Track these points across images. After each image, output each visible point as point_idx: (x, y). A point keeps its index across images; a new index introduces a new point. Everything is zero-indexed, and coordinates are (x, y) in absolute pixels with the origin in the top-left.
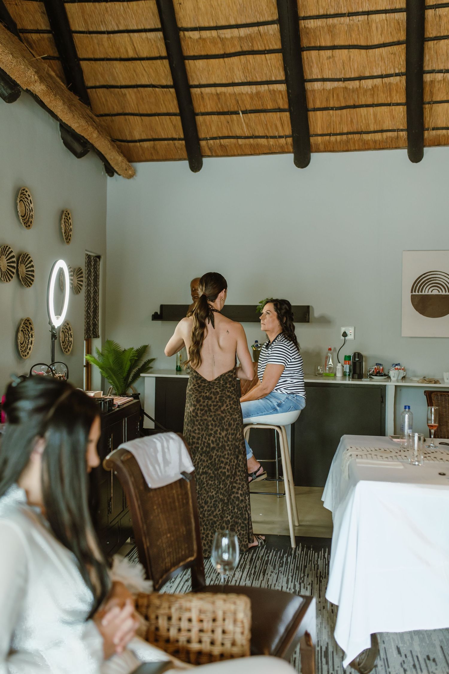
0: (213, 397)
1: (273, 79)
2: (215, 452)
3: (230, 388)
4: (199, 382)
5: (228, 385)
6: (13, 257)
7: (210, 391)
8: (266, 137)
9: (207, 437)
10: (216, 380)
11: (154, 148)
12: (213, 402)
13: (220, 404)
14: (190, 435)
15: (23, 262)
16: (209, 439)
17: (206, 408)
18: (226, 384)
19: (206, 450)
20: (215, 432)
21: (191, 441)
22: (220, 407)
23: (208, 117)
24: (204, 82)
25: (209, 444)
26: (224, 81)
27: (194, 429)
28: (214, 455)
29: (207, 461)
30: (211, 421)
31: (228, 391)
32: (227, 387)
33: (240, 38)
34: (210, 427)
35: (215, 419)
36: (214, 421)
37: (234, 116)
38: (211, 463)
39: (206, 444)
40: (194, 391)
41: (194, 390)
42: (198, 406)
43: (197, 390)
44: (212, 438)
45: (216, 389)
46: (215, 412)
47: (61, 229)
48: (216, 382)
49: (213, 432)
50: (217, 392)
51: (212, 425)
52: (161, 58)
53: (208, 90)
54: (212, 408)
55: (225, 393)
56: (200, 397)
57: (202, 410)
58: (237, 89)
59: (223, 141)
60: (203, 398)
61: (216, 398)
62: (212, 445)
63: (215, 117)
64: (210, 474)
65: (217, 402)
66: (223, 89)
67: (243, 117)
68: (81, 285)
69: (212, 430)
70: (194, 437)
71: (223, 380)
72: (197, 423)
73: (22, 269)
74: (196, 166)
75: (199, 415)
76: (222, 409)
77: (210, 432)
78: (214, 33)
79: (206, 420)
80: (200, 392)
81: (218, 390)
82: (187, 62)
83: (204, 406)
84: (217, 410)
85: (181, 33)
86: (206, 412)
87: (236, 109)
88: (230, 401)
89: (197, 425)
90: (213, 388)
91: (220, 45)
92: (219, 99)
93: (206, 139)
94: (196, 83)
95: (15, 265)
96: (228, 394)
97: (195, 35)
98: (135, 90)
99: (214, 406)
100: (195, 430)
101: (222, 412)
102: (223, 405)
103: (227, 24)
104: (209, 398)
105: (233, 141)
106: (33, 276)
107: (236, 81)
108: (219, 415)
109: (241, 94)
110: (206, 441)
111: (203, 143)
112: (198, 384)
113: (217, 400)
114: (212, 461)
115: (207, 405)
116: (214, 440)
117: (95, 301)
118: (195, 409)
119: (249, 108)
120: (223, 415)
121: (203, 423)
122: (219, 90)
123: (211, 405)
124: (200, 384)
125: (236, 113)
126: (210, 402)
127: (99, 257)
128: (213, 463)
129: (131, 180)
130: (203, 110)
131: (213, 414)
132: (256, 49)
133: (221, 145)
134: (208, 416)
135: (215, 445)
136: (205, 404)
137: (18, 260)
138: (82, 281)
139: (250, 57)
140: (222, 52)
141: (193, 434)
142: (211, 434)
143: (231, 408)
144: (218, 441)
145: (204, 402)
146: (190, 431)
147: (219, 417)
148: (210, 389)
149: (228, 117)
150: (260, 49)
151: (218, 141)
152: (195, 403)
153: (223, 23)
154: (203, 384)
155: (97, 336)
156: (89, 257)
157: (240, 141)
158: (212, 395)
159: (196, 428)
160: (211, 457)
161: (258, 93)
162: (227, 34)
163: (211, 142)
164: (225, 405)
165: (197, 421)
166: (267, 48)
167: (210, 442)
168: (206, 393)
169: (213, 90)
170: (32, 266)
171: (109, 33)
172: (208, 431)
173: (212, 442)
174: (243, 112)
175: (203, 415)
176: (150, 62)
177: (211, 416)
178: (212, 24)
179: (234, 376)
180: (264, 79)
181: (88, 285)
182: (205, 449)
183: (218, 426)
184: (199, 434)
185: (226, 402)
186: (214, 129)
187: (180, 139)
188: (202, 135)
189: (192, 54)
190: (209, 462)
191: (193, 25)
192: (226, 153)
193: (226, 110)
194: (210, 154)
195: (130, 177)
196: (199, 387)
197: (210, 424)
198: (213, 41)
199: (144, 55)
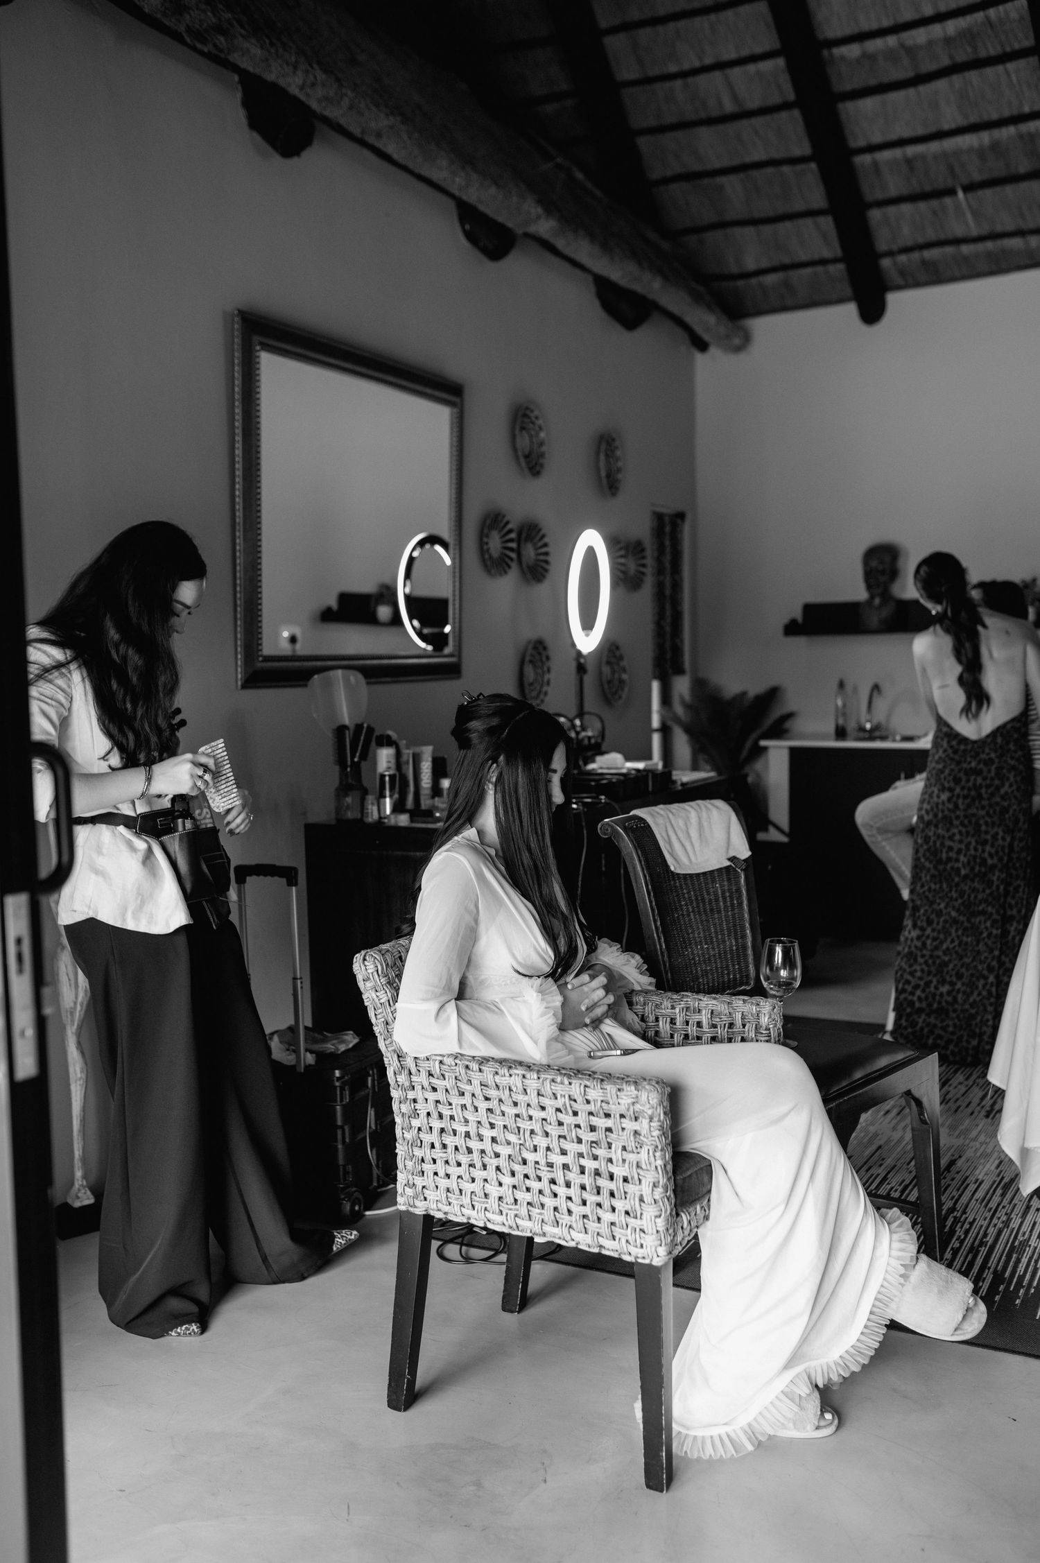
0: (985, 769)
1: (1027, 109)
2: (997, 873)
3: (1015, 752)
4: (954, 743)
5: (1012, 746)
6: (511, 531)
7: (978, 759)
8: (1020, 233)
9: (980, 848)
10: (988, 736)
11: (786, 284)
12: (985, 779)
13: (997, 782)
14: (942, 844)
15: (529, 538)
16: (983, 851)
17: (973, 793)
18: (1008, 743)
19: (980, 871)
20: (995, 837)
21: (944, 855)
22: (998, 788)
23: (891, 210)
24: (877, 138)
25: (984, 860)
26: (920, 131)
27: (950, 833)
28: (995, 878)
29: (984, 891)
30: (983, 817)
31: (1012, 758)
32: (1009, 750)
33: (948, 41)
34: (984, 828)
35: (991, 812)
36: (990, 816)
37: (948, 200)
38: (991, 894)
39: (978, 860)
40: (945, 761)
41: (947, 759)
42: (958, 790)
43: (952, 759)
44: (988, 848)
45: (988, 754)
46: (989, 799)
47: (598, 470)
48: (989, 740)
49: (989, 837)
50: (992, 761)
51: (986, 823)
52: (785, 106)
53: (886, 155)
54: (983, 791)
55: (1006, 761)
56: (960, 771)
57: (965, 797)
58: (949, 144)
59: (928, 254)
60: (966, 774)
61: (989, 771)
62: (990, 862)
63: (906, 208)
64: (963, 923)
65: (992, 779)
66: (919, 149)
67: (967, 199)
68: (643, 574)
69: (987, 833)
70: (950, 849)
71: (1002, 735)
72: (956, 822)
73: (529, 552)
74: (872, 312)
75: (961, 807)
76: (1002, 791)
77: (983, 836)
78: (892, 40)
79: (974, 815)
80: (958, 763)
81: (993, 755)
82: (841, 106)
83: (969, 789)
84: (992, 795)
85: (825, 53)
86: (973, 800)
87: (950, 183)
88: (1015, 776)
89: (957, 827)
90: (983, 752)
91: (906, 62)
92: (912, 169)
93: (890, 254)
94: (861, 143)
95: (514, 545)
96: (1012, 762)
97: (853, 51)
98: (742, 175)
99: (988, 787)
100: (954, 834)
101: (1003, 798)
102: (1003, 785)
103: (917, 16)
104: (978, 772)
105: (949, 250)
106: (547, 562)
107: (946, 127)
108: (997, 804)
109: (957, 153)
110: (978, 854)
111: (886, 263)
112: (951, 747)
113: (993, 774)
114: (965, 901)
115: (974, 785)
116: (993, 851)
117: (676, 603)
118: (953, 796)
119: (977, 177)
120: (1006, 804)
121: (970, 822)
122: (911, 150)
123: (981, 786)
124: (956, 747)
125: (951, 192)
126: (979, 780)
127: (681, 516)
128: (995, 894)
129: (742, 357)
130: (879, 195)
131: (985, 803)
132: (983, 54)
133: (924, 263)
134: (977, 808)
135: (995, 860)
136: (970, 784)
137: (519, 534)
138: (644, 566)
139: (973, 76)
140: (910, 74)
141: (948, 843)
142: (985, 842)
143: (1018, 789)
144: (1001, 853)
145: (968, 781)
146: (944, 837)
147: (998, 809)
148: (977, 754)
149: (934, 203)
150: (992, 52)
151: (916, 256)
152: (952, 785)
153: (908, 15)
154: (962, 747)
155: (680, 671)
156: (659, 517)
157: (966, 249)
158: (981, 766)
159: (956, 831)
160: (989, 884)
161: (995, 146)
162: (919, 36)
163: (903, 258)
164: (1007, 784)
165: (958, 817)
166: (1008, 49)
167: (986, 855)
168: (970, 763)
169: (897, 153)
170: (546, 545)
171: (683, 75)
172: (979, 836)
173: (991, 855)
174: (967, 189)
175: (969, 806)
176: (768, 118)
177: (983, 808)
178: (886, 23)
179: (1023, 730)
180: (1006, 113)
181: (660, 571)
182: (977, 869)
183: (999, 826)
184: (961, 842)
185: (1008, 779)
186: (906, 230)
187: (835, 261)
188: (882, 245)
189: (848, 87)
190: (988, 891)
191: (848, 31)
192: (935, 276)
193: (928, 188)
194: (902, 282)
195: (738, 349)
196: (955, 752)
197: (982, 822)
198: (891, 55)
199: (753, 103)
